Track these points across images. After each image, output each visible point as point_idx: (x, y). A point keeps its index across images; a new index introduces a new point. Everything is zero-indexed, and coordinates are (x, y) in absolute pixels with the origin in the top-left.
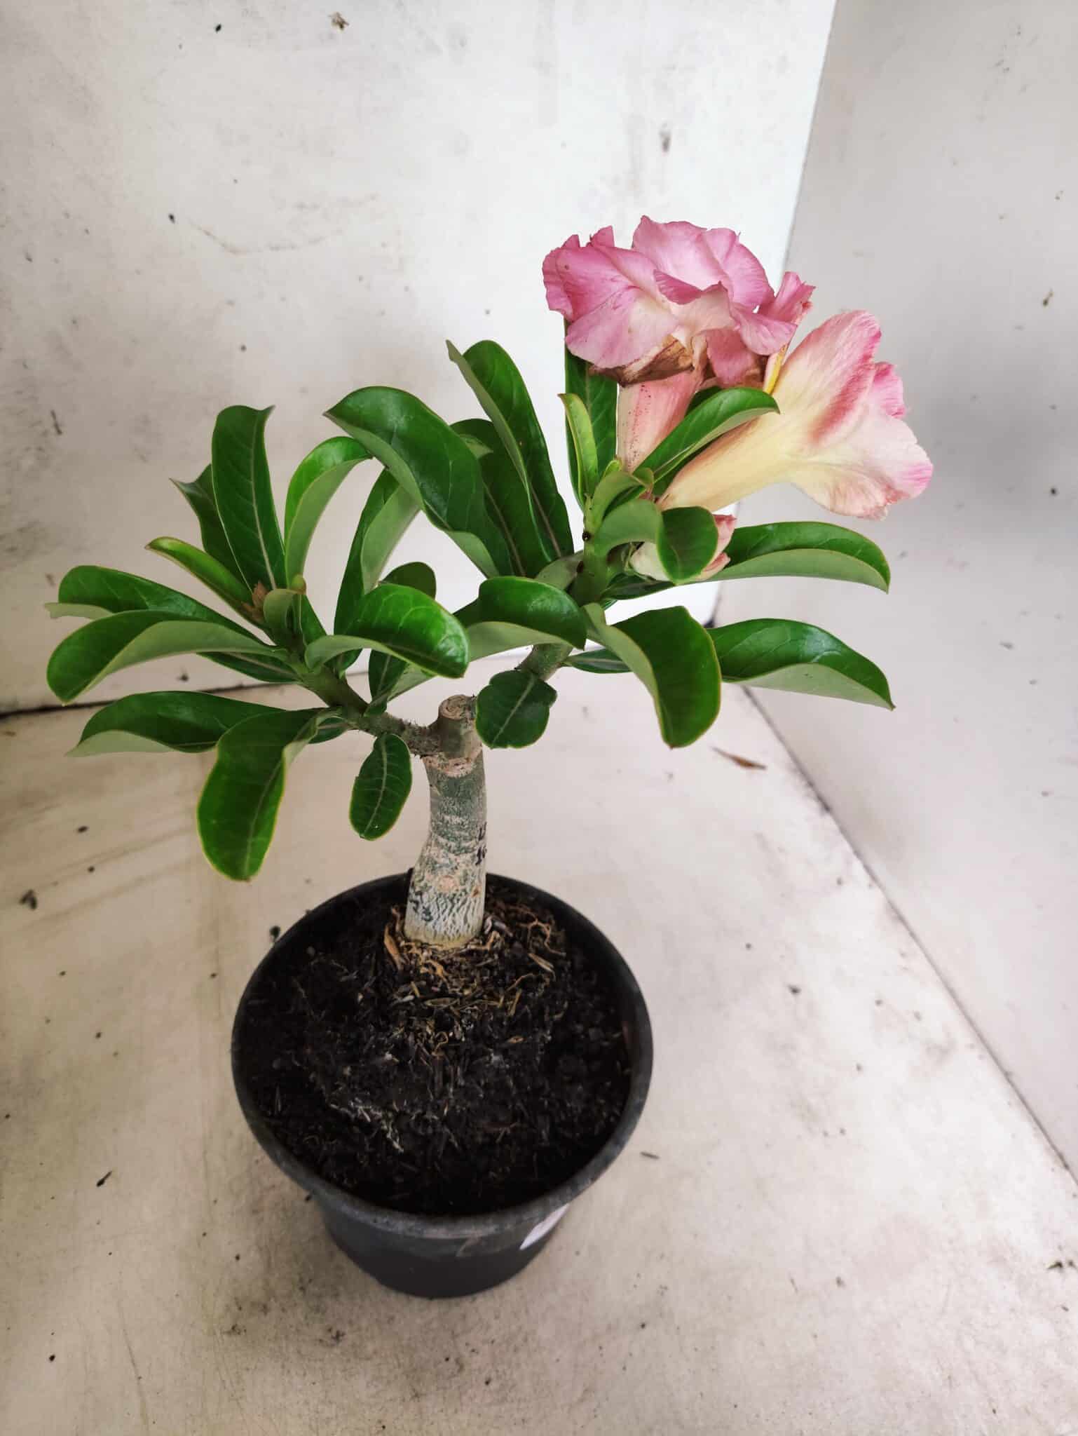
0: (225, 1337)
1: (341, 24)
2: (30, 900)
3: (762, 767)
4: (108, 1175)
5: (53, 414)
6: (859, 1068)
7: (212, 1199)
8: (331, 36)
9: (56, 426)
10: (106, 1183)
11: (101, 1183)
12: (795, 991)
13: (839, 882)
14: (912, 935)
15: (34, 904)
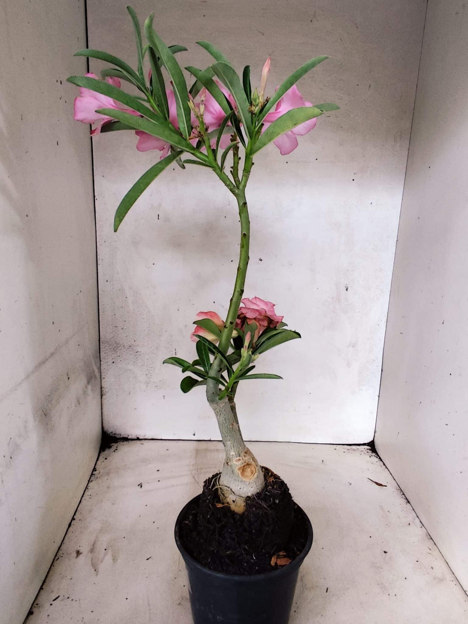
0: (177, 606)
1: (261, 260)
2: (141, 485)
3: (386, 486)
4: (150, 557)
5: (175, 350)
6: (406, 578)
7: (179, 569)
8: (259, 263)
9: (175, 353)
10: (149, 560)
11: (148, 559)
12: (385, 552)
13: (409, 524)
14: (435, 544)
15: (141, 487)
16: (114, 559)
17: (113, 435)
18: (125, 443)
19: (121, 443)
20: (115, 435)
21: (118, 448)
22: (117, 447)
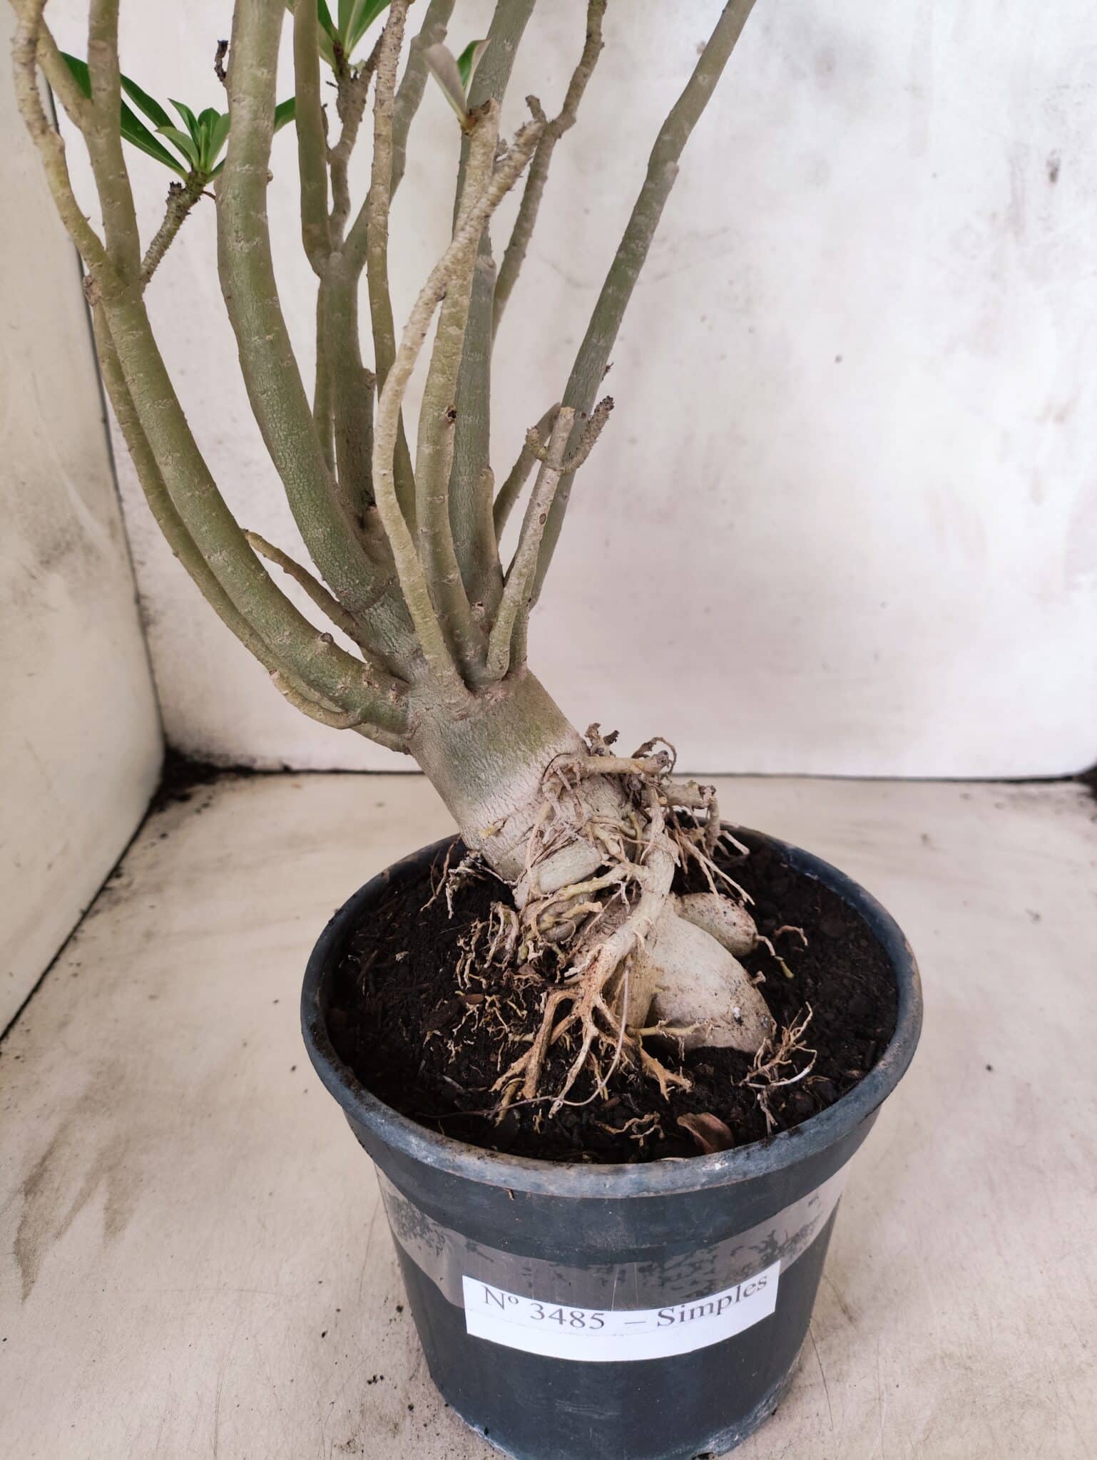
16: (113, 1226)
17: (204, 760)
18: (243, 783)
19: (228, 785)
20: (211, 760)
21: (213, 802)
22: (210, 798)
